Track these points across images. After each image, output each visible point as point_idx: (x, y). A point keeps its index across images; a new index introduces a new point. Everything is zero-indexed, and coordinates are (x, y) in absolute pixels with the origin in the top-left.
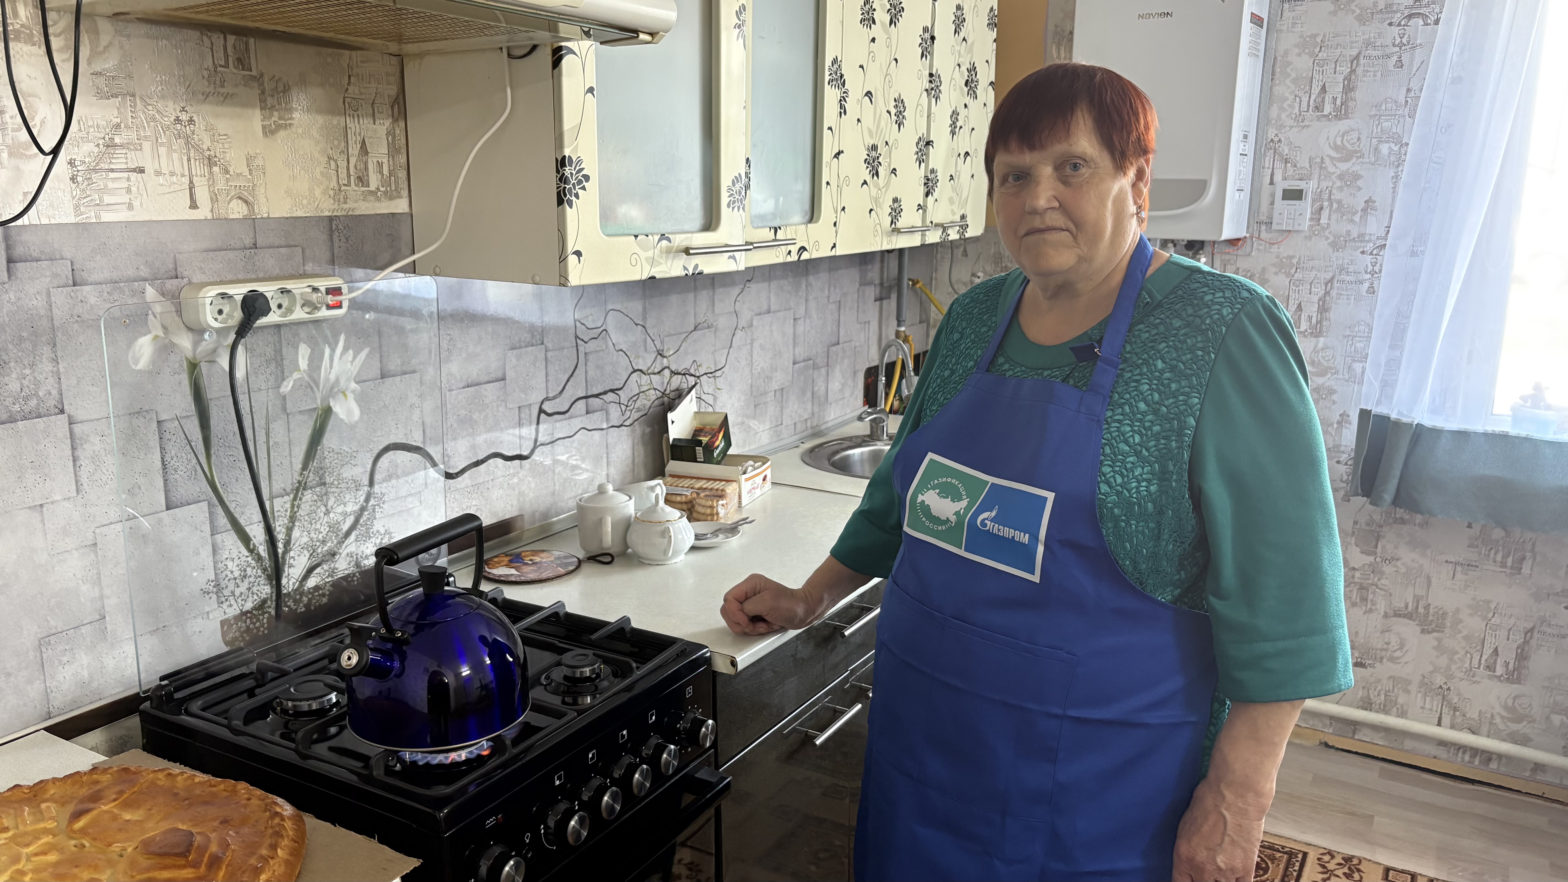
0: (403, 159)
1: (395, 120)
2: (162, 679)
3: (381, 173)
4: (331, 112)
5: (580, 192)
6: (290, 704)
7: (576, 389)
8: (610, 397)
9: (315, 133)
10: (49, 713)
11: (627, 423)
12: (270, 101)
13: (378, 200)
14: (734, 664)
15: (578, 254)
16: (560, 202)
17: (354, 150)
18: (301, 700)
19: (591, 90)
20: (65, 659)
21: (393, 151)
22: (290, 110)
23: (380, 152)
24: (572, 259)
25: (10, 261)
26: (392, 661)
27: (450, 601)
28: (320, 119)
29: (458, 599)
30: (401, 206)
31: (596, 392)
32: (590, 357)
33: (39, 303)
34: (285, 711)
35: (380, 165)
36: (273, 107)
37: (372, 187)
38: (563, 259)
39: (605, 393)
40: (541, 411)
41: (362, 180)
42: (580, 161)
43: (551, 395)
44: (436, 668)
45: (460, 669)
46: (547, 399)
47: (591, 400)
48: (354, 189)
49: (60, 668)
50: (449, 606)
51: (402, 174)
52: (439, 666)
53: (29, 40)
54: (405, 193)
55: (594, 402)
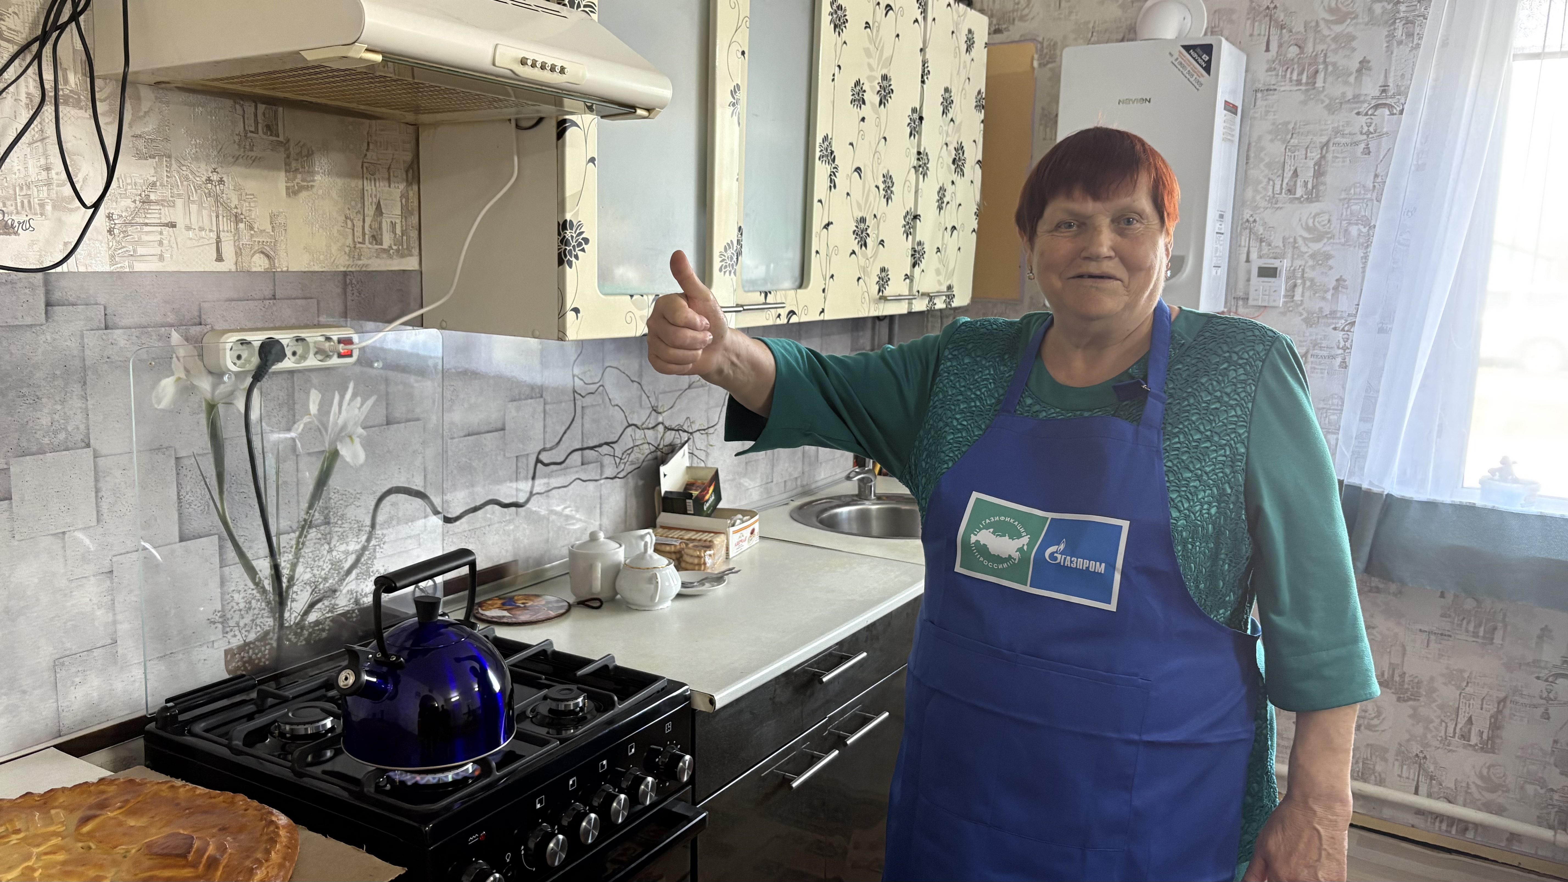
0: (414, 220)
1: (409, 183)
2: (168, 701)
3: (394, 232)
4: (351, 175)
5: (580, 254)
6: (288, 727)
7: (573, 441)
8: (605, 449)
9: (334, 194)
10: (59, 731)
11: (621, 475)
12: (294, 164)
13: (391, 257)
14: (712, 701)
15: (576, 310)
16: (561, 262)
17: (370, 211)
18: (298, 724)
19: (592, 160)
20: (77, 680)
21: (406, 212)
22: (312, 173)
23: (393, 213)
24: (570, 315)
25: (48, 304)
26: (386, 684)
27: (443, 630)
28: (340, 182)
29: (450, 629)
30: (411, 263)
31: (591, 445)
32: (587, 411)
33: (73, 345)
34: (282, 735)
35: (393, 225)
36: (297, 170)
37: (385, 246)
38: (562, 315)
39: (600, 446)
40: (538, 461)
41: (376, 239)
42: (580, 225)
43: (548, 446)
44: (427, 693)
45: (449, 694)
46: (544, 450)
47: (587, 452)
48: (368, 247)
49: (72, 688)
50: (442, 634)
51: (414, 234)
52: (430, 691)
53: (77, 105)
54: (416, 252)
55: (590, 454)
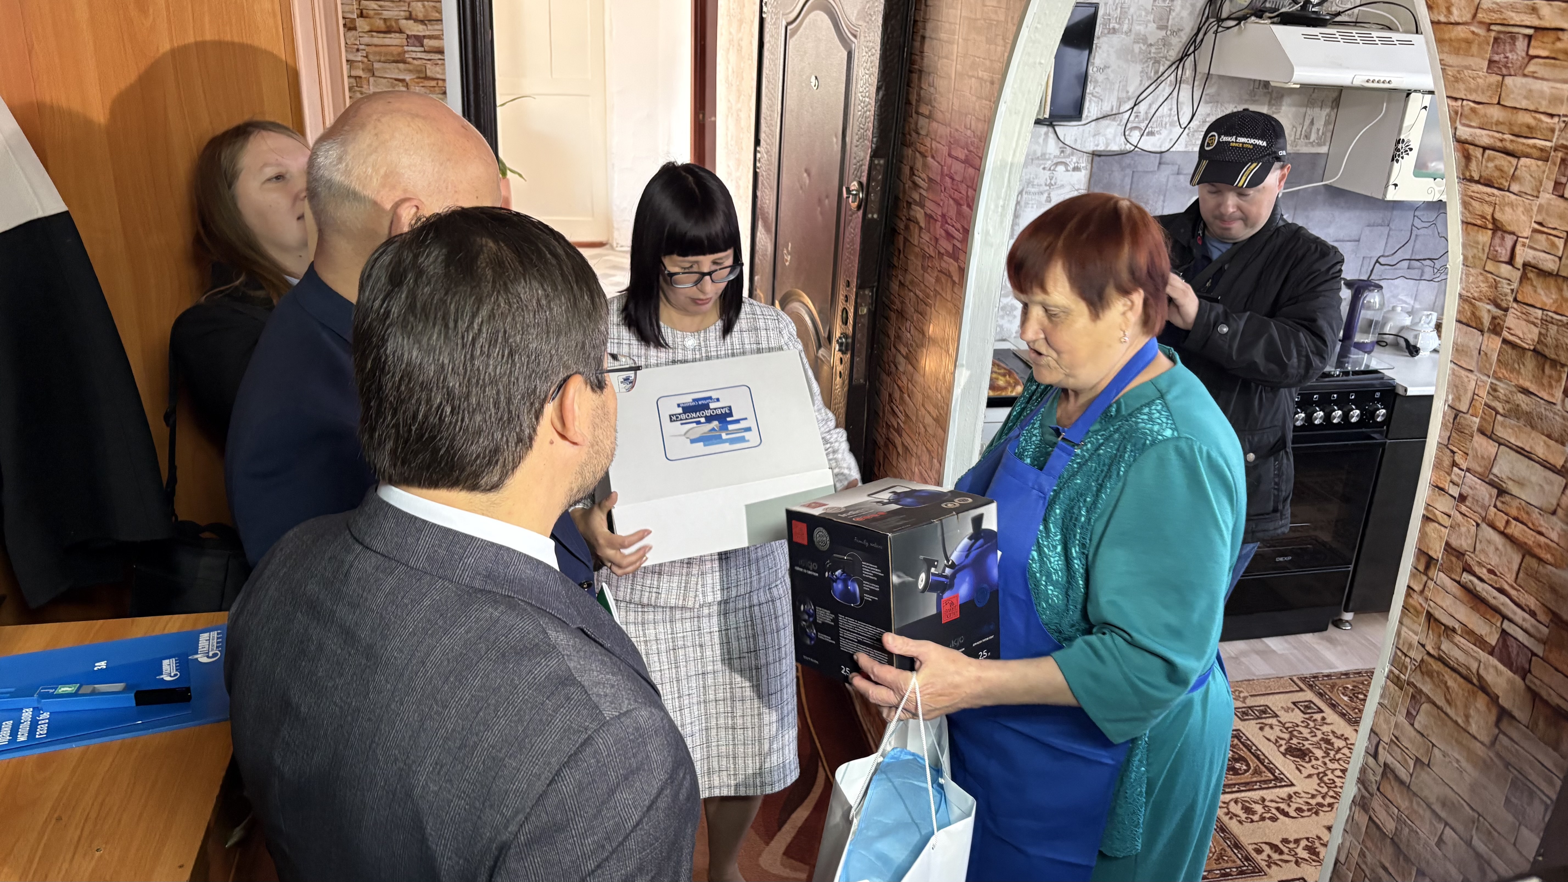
0: (1331, 127)
1: (1332, 108)
3: (1318, 134)
4: (1301, 105)
5: (1405, 156)
7: (1406, 253)
8: (1428, 262)
9: (1290, 116)
11: (1436, 280)
12: (1273, 102)
13: (1313, 146)
14: (1406, 390)
15: (1396, 185)
16: (1393, 160)
17: (1307, 122)
19: (1425, 108)
21: (1327, 123)
22: (1281, 105)
23: (1320, 124)
24: (1391, 188)
28: (1294, 109)
30: (1324, 150)
31: (1417, 258)
32: (1420, 238)
35: (1318, 130)
36: (1274, 105)
37: (1311, 140)
38: (1386, 187)
39: (1424, 260)
40: (1377, 261)
41: (1307, 137)
42: (1409, 141)
43: (1386, 254)
46: (1383, 256)
47: (1413, 262)
48: (1303, 141)
51: (1329, 134)
54: (1328, 144)
55: (1417, 264)
